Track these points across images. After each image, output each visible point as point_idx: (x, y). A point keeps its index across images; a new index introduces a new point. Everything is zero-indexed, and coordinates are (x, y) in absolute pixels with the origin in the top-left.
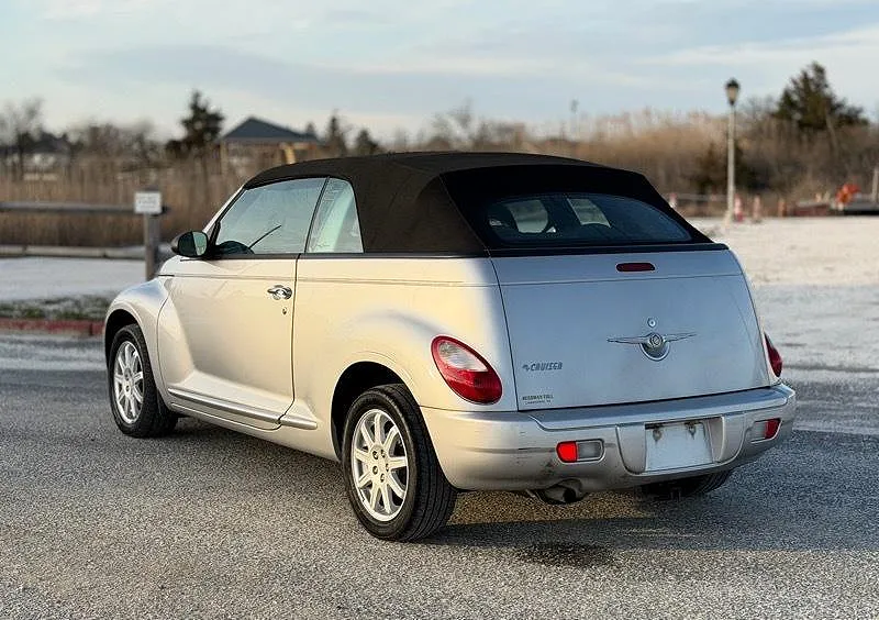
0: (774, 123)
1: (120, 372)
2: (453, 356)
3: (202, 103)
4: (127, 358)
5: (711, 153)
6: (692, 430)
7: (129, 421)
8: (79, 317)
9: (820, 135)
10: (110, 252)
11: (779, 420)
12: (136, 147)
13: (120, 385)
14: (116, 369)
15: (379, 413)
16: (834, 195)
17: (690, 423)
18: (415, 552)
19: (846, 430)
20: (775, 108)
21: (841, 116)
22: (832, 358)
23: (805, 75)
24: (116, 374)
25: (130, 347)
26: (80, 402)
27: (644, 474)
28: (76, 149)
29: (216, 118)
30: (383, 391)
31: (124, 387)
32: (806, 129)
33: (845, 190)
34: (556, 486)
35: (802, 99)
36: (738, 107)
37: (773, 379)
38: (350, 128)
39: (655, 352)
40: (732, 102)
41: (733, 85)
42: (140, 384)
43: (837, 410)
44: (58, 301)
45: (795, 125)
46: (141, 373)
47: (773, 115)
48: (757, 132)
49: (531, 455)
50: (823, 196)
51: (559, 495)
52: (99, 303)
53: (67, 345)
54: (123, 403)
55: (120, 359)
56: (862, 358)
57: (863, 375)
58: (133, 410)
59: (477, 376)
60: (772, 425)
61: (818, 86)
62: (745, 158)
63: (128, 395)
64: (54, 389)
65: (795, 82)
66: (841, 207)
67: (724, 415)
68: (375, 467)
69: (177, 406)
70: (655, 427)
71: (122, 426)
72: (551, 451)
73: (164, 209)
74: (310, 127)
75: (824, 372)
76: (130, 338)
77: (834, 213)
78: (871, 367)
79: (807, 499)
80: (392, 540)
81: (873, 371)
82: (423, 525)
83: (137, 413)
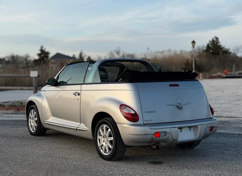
0: (205, 53)
1: (30, 118)
2: (125, 109)
3: (43, 49)
4: (32, 114)
5: (187, 61)
6: (190, 129)
7: (33, 132)
8: (15, 106)
9: (218, 56)
10: (23, 88)
11: (214, 127)
12: (24, 62)
13: (30, 122)
14: (29, 117)
15: (105, 126)
16: (222, 73)
17: (190, 127)
18: (115, 163)
19: (230, 132)
20: (205, 49)
21: (223, 51)
22: (225, 114)
23: (213, 39)
24: (29, 119)
25: (33, 111)
26: (18, 128)
27: (177, 141)
28: (8, 62)
29: (48, 53)
30: (106, 120)
31: (31, 122)
32: (213, 55)
33: (225, 71)
34: (154, 145)
35: (213, 46)
36: (195, 49)
37: (212, 116)
38: (85, 56)
39: (180, 108)
40: (193, 47)
41: (194, 42)
42: (36, 121)
43: (228, 127)
44: (8, 102)
45: (210, 54)
46: (37, 118)
47: (204, 51)
48: (200, 56)
49: (147, 136)
50: (219, 73)
51: (155, 147)
52: (19, 103)
53: (12, 114)
54: (31, 127)
55: (30, 114)
56: (234, 114)
57: (234, 119)
58: (34, 129)
59: (132, 115)
60: (212, 128)
61: (217, 43)
62: (197, 63)
63: (33, 124)
64: (10, 124)
65: (210, 42)
66: (224, 76)
67: (199, 125)
68: (104, 141)
69: (47, 126)
70: (180, 128)
71: (31, 133)
72: (153, 135)
73: (38, 76)
74: (74, 55)
75: (223, 118)
76: (33, 109)
77: (223, 78)
78: (236, 117)
79: (221, 149)
80: (109, 160)
81: (237, 117)
82: (118, 156)
83: (35, 129)
